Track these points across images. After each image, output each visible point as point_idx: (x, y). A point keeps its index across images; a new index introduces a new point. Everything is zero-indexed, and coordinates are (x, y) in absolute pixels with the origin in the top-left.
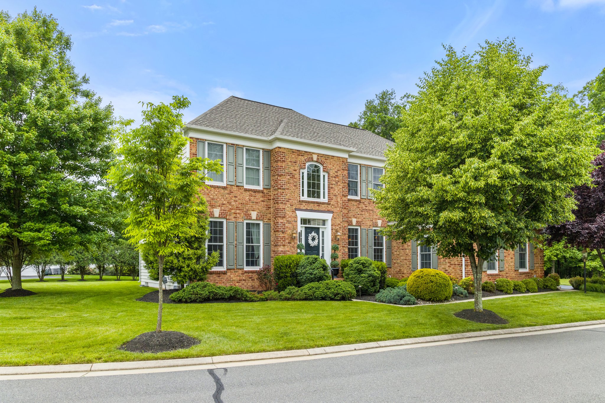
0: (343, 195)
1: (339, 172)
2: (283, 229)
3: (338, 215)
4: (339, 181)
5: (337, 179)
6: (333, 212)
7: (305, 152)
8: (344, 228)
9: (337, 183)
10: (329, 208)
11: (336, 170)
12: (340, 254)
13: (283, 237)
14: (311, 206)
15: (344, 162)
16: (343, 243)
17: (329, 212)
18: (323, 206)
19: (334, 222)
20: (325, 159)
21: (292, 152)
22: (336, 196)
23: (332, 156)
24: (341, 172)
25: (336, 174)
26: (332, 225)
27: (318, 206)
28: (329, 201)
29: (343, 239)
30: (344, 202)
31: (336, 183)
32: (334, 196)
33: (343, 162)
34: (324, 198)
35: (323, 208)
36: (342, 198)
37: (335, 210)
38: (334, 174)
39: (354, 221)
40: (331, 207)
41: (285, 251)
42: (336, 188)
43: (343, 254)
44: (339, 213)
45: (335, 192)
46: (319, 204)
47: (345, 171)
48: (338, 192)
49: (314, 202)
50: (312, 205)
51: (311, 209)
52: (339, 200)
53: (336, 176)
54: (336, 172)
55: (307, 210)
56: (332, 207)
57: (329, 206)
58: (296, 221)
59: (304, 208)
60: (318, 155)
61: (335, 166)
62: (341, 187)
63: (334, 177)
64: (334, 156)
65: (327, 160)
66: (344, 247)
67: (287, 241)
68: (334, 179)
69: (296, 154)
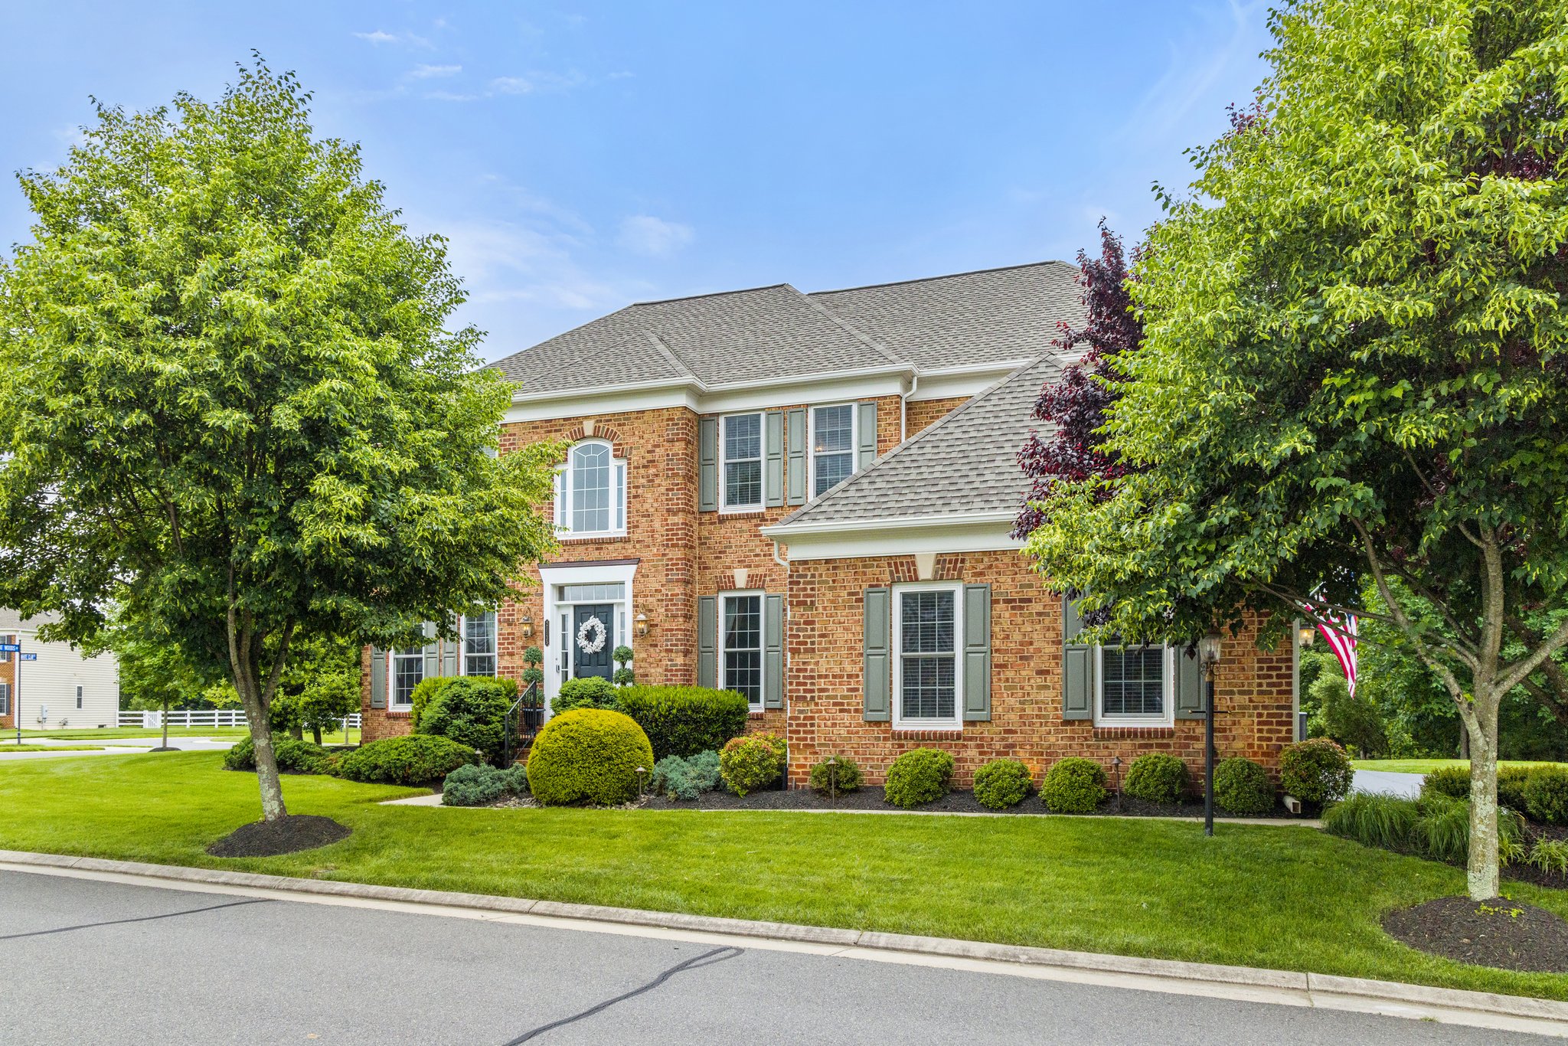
0: (668, 510)
1: (657, 450)
2: (509, 615)
3: (654, 566)
4: (657, 475)
5: (652, 471)
6: (639, 561)
7: (565, 419)
8: (672, 600)
9: (653, 481)
10: (630, 551)
11: (650, 447)
12: (659, 670)
13: (509, 634)
14: (579, 553)
15: (673, 419)
16: (667, 640)
17: (627, 560)
18: (611, 547)
19: (641, 587)
20: (619, 425)
21: (534, 428)
22: (649, 516)
23: (638, 412)
24: (663, 449)
25: (649, 457)
26: (634, 596)
27: (597, 549)
28: (629, 533)
29: (667, 630)
30: (672, 530)
31: (649, 481)
32: (643, 516)
33: (668, 420)
34: (619, 525)
35: (611, 552)
36: (666, 520)
37: (645, 554)
38: (643, 458)
39: (741, 576)
40: (634, 547)
41: (513, 667)
42: (649, 495)
43: (666, 670)
44: (658, 560)
45: (647, 506)
46: (599, 543)
47: (677, 444)
48: (655, 505)
49: (584, 543)
50: (581, 548)
51: (578, 559)
52: (657, 525)
53: (648, 462)
54: (649, 452)
55: (568, 564)
56: (638, 546)
57: (629, 546)
58: (542, 595)
59: (560, 560)
60: (599, 418)
61: (645, 436)
62: (663, 489)
63: (644, 467)
64: (643, 412)
65: (624, 424)
66: (671, 651)
67: (520, 644)
68: (642, 471)
69: (542, 431)
